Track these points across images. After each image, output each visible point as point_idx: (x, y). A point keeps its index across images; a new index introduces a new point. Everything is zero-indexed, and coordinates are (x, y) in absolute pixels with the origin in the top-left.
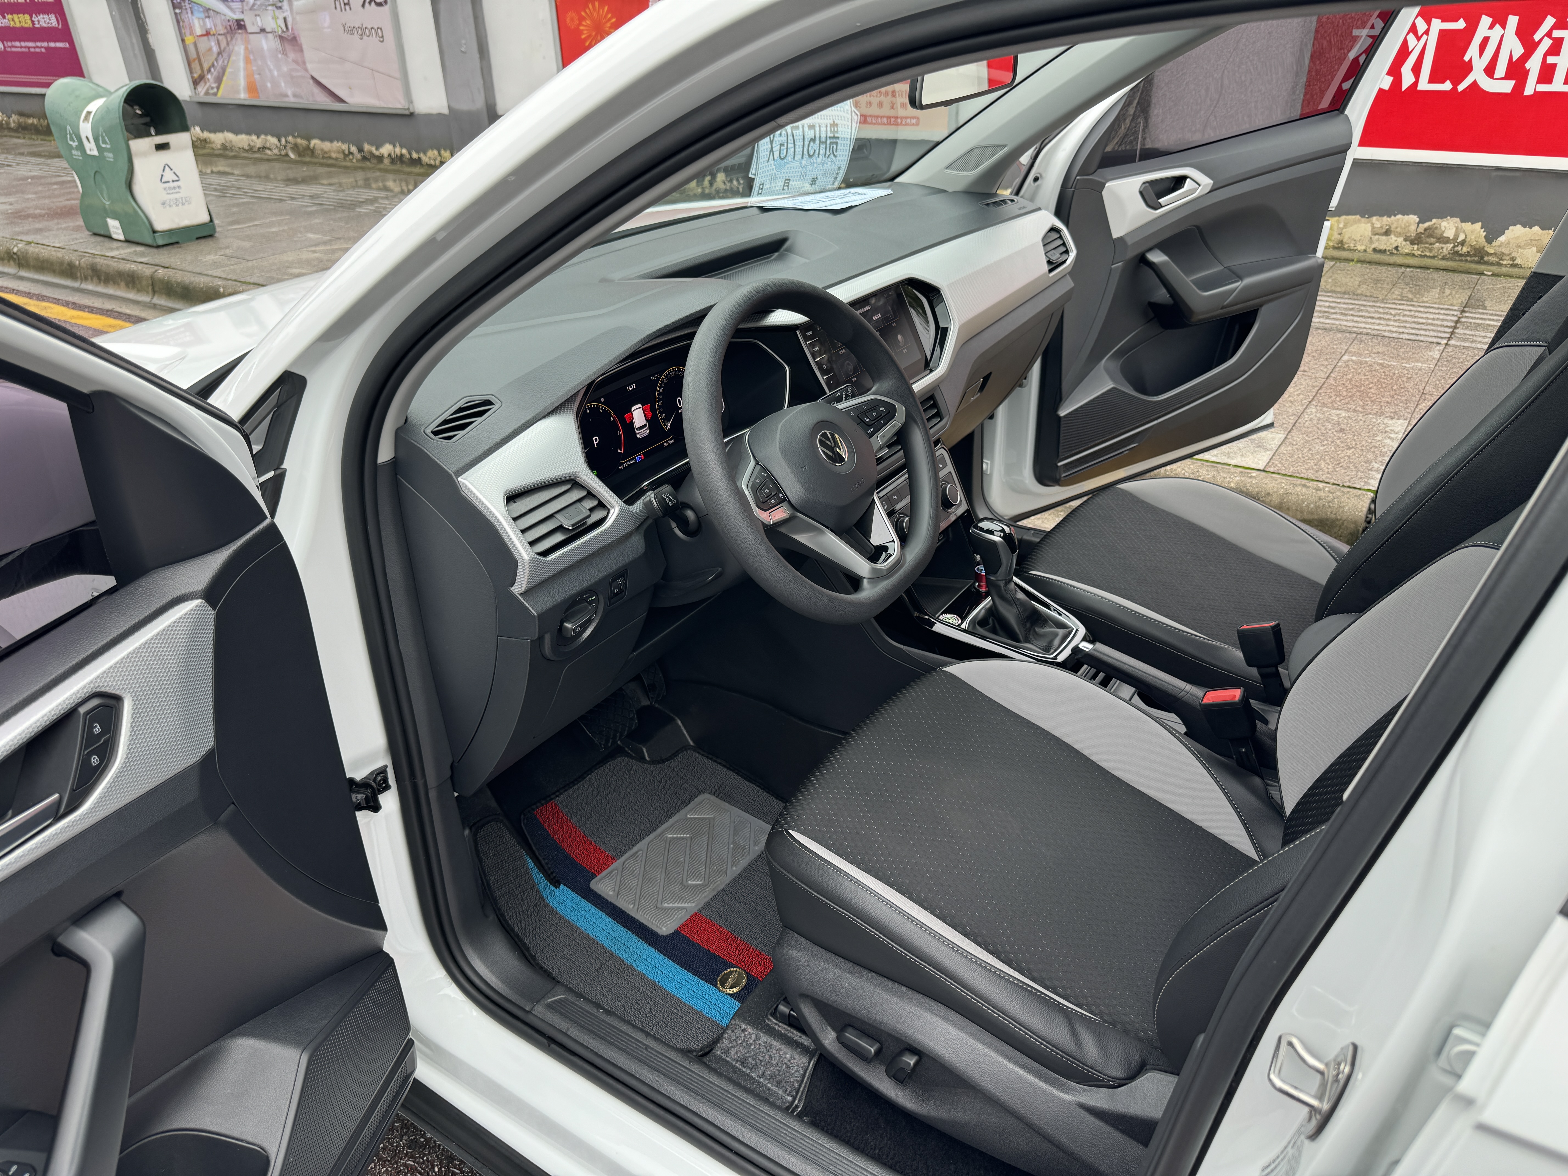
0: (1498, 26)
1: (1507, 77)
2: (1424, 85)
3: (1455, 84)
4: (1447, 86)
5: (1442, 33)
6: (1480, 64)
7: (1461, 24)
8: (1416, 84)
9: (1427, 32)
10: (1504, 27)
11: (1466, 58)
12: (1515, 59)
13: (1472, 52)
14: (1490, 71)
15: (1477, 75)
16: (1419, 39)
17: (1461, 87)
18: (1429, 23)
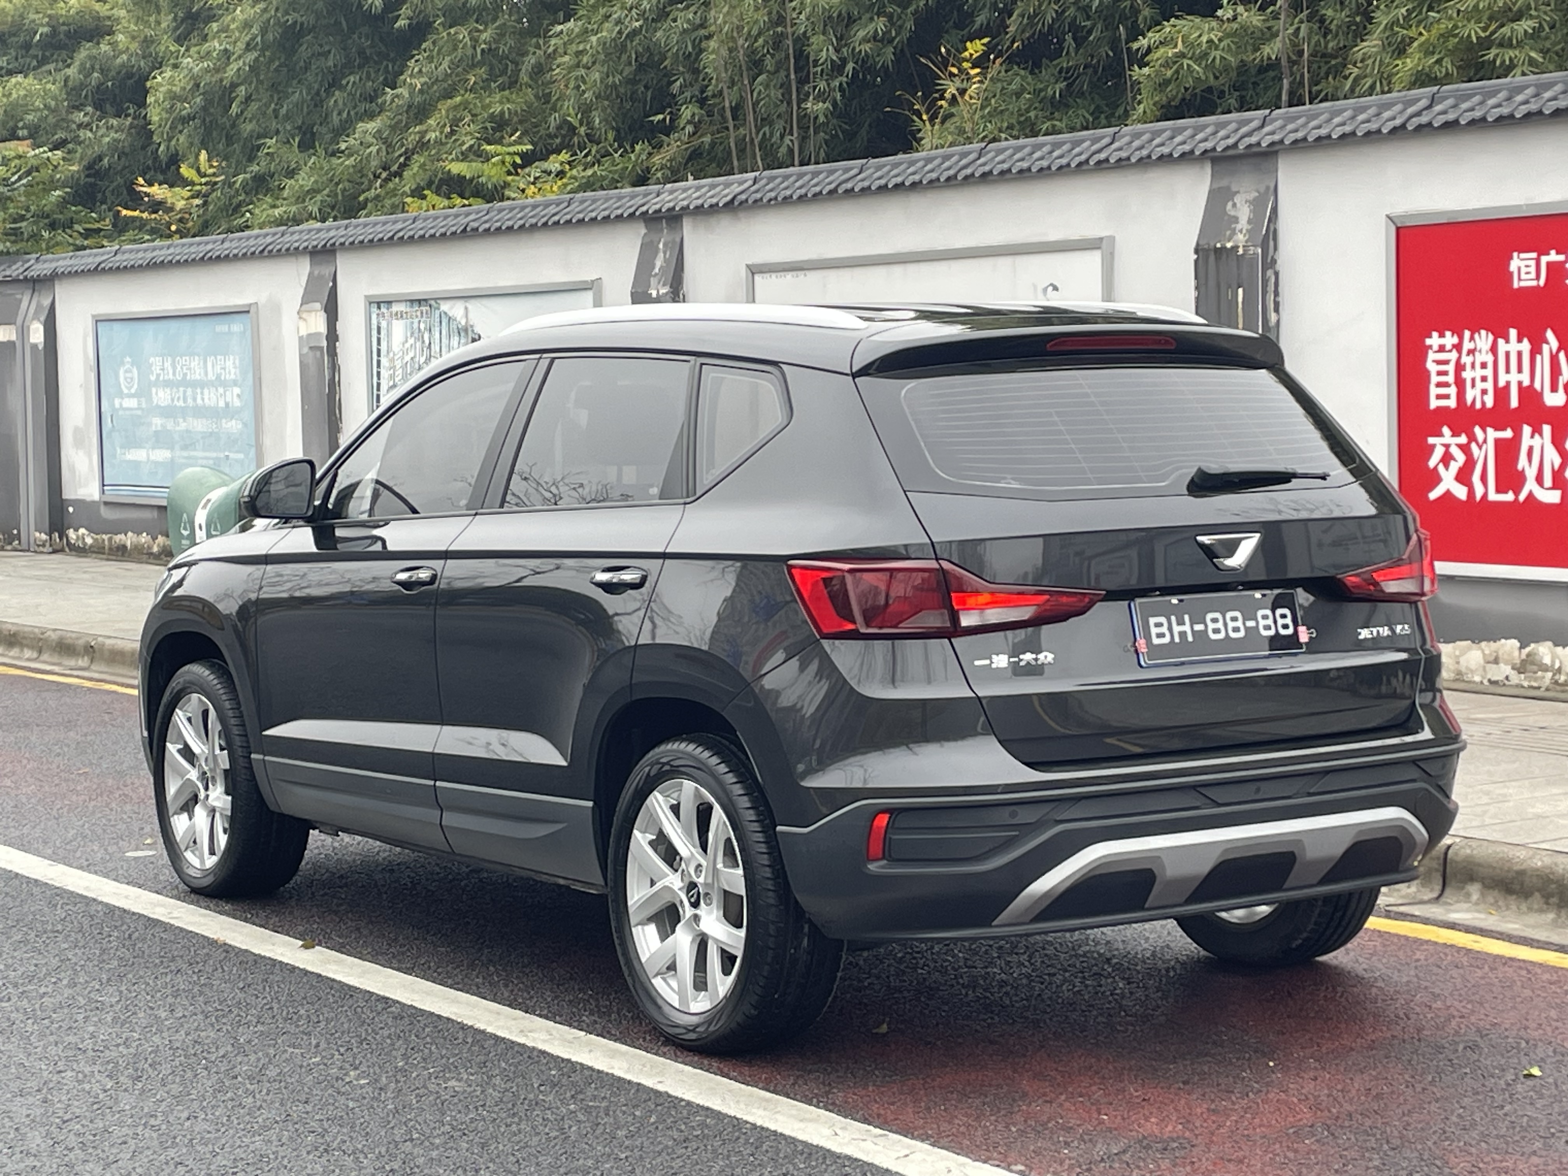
0: (1537, 436)
1: (1554, 487)
2: (1493, 496)
3: (1517, 493)
4: (1509, 497)
5: (1497, 442)
6: (1531, 473)
7: (1508, 434)
8: (1485, 495)
9: (1485, 441)
10: (1541, 435)
11: (1520, 467)
12: (1556, 467)
13: (1523, 462)
14: (1539, 480)
15: (1530, 485)
16: (1480, 447)
17: (1522, 497)
18: (1485, 431)
